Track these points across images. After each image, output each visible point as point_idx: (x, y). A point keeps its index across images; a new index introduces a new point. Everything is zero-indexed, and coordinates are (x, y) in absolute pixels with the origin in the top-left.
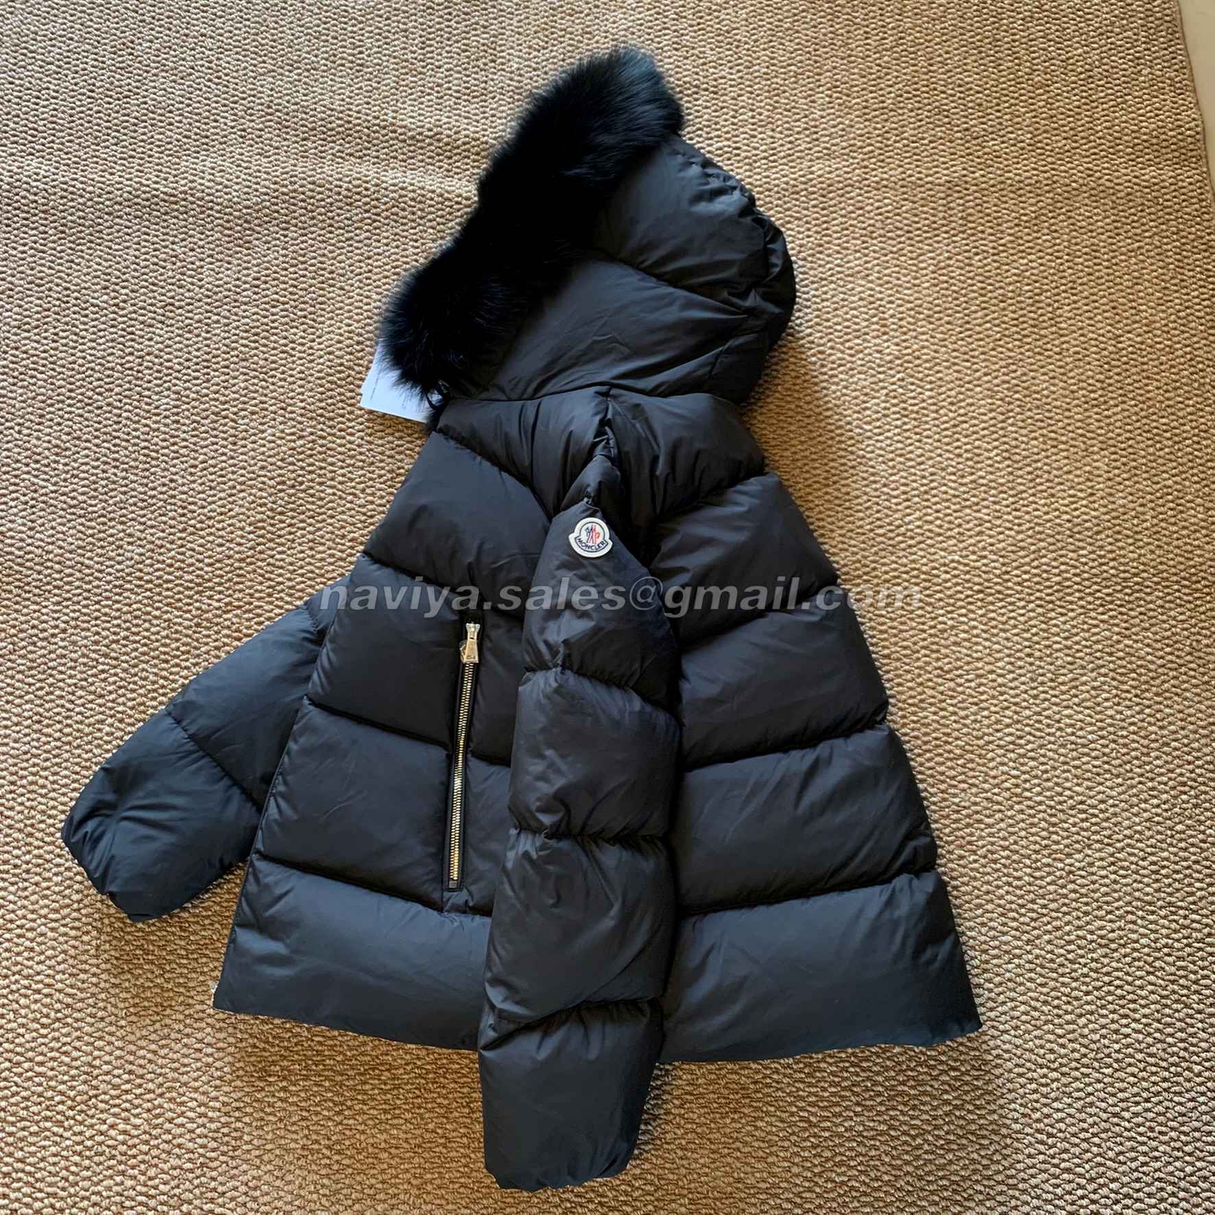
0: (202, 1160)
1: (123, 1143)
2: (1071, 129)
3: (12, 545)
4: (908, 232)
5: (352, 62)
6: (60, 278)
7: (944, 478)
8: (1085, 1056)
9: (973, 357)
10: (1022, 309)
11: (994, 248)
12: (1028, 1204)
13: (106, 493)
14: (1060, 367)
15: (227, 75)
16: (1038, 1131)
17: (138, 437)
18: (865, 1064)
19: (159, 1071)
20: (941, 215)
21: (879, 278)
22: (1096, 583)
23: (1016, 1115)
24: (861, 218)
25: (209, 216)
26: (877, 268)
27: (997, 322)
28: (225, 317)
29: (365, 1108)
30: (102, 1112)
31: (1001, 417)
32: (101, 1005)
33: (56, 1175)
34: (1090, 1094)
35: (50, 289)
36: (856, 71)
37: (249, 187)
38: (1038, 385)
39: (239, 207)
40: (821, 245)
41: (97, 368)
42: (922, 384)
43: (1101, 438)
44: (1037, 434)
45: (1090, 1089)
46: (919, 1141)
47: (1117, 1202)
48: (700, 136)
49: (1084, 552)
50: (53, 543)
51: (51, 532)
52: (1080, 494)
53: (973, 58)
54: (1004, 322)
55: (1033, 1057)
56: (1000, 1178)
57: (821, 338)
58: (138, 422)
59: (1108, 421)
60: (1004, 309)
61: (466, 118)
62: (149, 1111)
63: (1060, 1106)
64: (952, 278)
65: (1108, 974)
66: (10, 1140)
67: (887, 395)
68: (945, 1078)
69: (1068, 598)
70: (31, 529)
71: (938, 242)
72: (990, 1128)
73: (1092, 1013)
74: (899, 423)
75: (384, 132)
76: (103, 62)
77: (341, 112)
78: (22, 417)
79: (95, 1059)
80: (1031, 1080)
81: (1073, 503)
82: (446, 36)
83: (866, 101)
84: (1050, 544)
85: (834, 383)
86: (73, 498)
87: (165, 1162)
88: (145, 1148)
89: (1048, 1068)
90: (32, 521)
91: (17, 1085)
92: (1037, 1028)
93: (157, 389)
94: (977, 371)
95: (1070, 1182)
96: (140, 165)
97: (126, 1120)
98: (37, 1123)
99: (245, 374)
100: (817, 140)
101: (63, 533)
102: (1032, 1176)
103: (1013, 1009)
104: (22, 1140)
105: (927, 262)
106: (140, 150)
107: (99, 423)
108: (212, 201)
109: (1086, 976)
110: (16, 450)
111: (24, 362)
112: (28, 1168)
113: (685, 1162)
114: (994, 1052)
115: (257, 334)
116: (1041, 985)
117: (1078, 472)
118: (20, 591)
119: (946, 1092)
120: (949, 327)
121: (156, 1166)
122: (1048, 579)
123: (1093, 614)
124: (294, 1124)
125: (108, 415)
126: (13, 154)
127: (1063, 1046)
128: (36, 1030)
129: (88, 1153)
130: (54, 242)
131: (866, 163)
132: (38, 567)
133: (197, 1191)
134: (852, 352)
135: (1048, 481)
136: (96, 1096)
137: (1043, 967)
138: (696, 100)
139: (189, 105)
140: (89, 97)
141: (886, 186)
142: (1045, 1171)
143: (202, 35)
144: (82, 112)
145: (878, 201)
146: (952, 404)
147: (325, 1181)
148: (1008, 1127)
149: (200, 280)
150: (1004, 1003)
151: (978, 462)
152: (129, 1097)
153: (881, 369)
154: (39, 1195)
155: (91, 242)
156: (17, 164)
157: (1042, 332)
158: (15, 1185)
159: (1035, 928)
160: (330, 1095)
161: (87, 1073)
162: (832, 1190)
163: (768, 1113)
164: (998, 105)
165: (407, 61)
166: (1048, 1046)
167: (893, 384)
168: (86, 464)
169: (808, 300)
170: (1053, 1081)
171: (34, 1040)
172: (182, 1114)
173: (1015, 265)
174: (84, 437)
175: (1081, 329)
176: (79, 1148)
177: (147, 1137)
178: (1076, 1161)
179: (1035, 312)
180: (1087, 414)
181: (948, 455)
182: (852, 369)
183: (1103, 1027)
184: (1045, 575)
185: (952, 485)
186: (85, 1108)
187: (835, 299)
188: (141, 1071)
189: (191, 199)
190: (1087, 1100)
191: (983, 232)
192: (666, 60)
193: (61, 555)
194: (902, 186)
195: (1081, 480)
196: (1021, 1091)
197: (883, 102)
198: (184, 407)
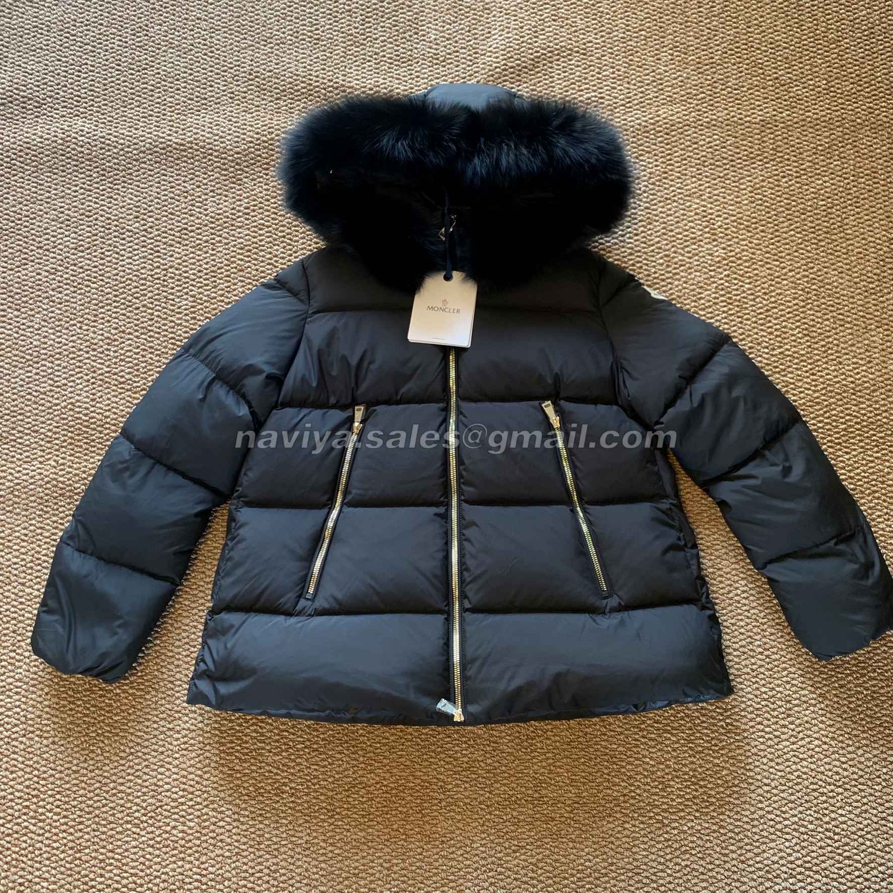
0: (236, 850)
1: (182, 839)
2: (857, 75)
3: (79, 412)
4: (732, 161)
5: (311, 37)
6: (104, 210)
7: (759, 351)
8: (862, 777)
9: (781, 257)
10: (817, 219)
11: (797, 172)
12: (819, 881)
13: (145, 373)
14: (846, 264)
15: (218, 50)
16: (827, 830)
17: (166, 330)
18: (702, 783)
19: (204, 789)
20: (756, 147)
21: (710, 198)
22: (872, 429)
23: (811, 819)
24: (696, 151)
25: (210, 160)
26: (708, 190)
27: (799, 230)
28: (225, 238)
29: (349, 813)
30: (166, 817)
31: (802, 304)
32: (161, 743)
33: (136, 861)
34: (864, 804)
35: (96, 219)
36: (692, 33)
37: (238, 137)
38: (830, 278)
39: (231, 153)
40: (666, 173)
41: (134, 278)
42: (743, 279)
43: (877, 319)
44: (829, 317)
45: (865, 800)
46: (741, 836)
47: (883, 880)
48: (574, 89)
49: (864, 406)
50: (109, 410)
51: (108, 402)
52: (860, 362)
53: (782, 20)
54: (804, 230)
55: (824, 777)
56: (799, 862)
57: (667, 244)
58: (165, 319)
59: (882, 305)
60: (805, 220)
61: (397, 79)
62: (198, 817)
63: (844, 813)
64: (765, 196)
65: (878, 718)
66: (103, 837)
67: (716, 288)
68: (760, 791)
69: (852, 441)
70: (93, 400)
71: (754, 168)
72: (792, 827)
73: (867, 746)
74: (725, 309)
75: (336, 92)
76: (126, 42)
77: (304, 77)
78: (82, 317)
79: (158, 780)
80: (823, 794)
81: (855, 369)
82: (380, 14)
83: (699, 58)
84: (838, 400)
85: (676, 279)
86: (122, 377)
87: (212, 852)
88: (198, 842)
89: (835, 785)
90: (93, 394)
91: (106, 799)
92: (826, 756)
93: (178, 294)
94: (784, 268)
95: (850, 866)
96: (157, 122)
97: (184, 824)
98: (121, 825)
99: (242, 281)
100: (662, 89)
101: (116, 403)
102: (823, 862)
103: (809, 743)
104: (111, 837)
105: (745, 184)
106: (156, 110)
107: (138, 320)
108: (211, 149)
109: (862, 719)
110: (79, 341)
111: (81, 275)
112: (117, 856)
113: (574, 851)
114: (796, 774)
115: (249, 251)
116: (830, 726)
117: (860, 345)
118: (87, 446)
119: (761, 802)
120: (763, 234)
121: (206, 854)
122: (836, 427)
123: (869, 453)
124: (300, 825)
125: (144, 314)
126: (63, 116)
127: (845, 770)
128: (117, 761)
129: (158, 846)
130: (97, 183)
131: (699, 107)
132: (99, 429)
133: (234, 872)
134: (690, 255)
135: (837, 352)
136: (161, 806)
137: (831, 713)
138: (570, 60)
139: (191, 74)
140: (118, 70)
141: (714, 125)
142: (832, 858)
143: (198, 19)
144: (113, 82)
145: (709, 137)
146: (765, 294)
147: (323, 865)
148: (805, 827)
149: (206, 210)
150: (803, 739)
151: (785, 338)
152: (184, 807)
153: (712, 268)
154: (125, 875)
155: (124, 182)
156: (67, 123)
157: (833, 237)
158: (108, 868)
159: (825, 685)
160: (324, 805)
161: (154, 791)
162: (679, 871)
163: (633, 818)
164: (801, 58)
165: (351, 35)
166: (835, 769)
167: (721, 279)
168: (130, 351)
169: (656, 216)
170: (838, 794)
171: (116, 768)
172: (222, 820)
173: (813, 185)
174: (128, 331)
175: (863, 234)
176: (151, 842)
177: (199, 835)
178: (855, 851)
179: (828, 222)
180: (867, 300)
181: (762, 333)
182: (690, 268)
183: (875, 756)
184: (834, 424)
185: (766, 356)
186: (154, 815)
187: (677, 214)
188: (191, 789)
189: (196, 147)
190: (863, 808)
191: (788, 160)
192: (547, 29)
193: (116, 419)
194: (727, 125)
195: (862, 351)
196: (815, 802)
197: (712, 58)
198: (199, 307)
